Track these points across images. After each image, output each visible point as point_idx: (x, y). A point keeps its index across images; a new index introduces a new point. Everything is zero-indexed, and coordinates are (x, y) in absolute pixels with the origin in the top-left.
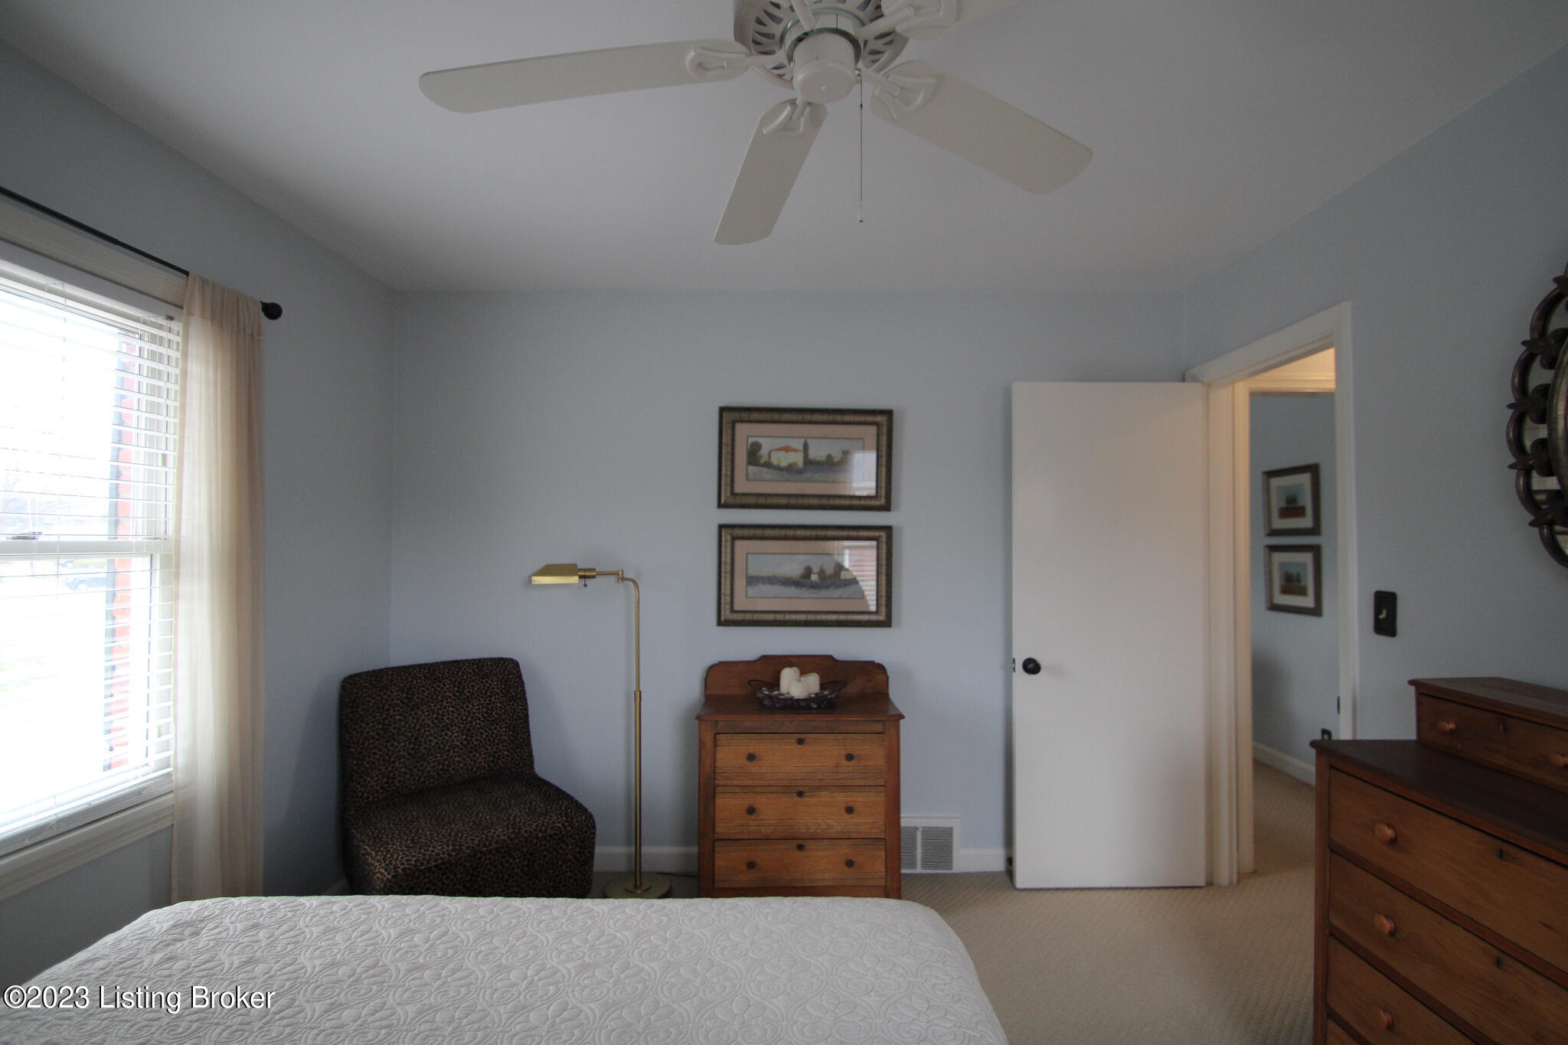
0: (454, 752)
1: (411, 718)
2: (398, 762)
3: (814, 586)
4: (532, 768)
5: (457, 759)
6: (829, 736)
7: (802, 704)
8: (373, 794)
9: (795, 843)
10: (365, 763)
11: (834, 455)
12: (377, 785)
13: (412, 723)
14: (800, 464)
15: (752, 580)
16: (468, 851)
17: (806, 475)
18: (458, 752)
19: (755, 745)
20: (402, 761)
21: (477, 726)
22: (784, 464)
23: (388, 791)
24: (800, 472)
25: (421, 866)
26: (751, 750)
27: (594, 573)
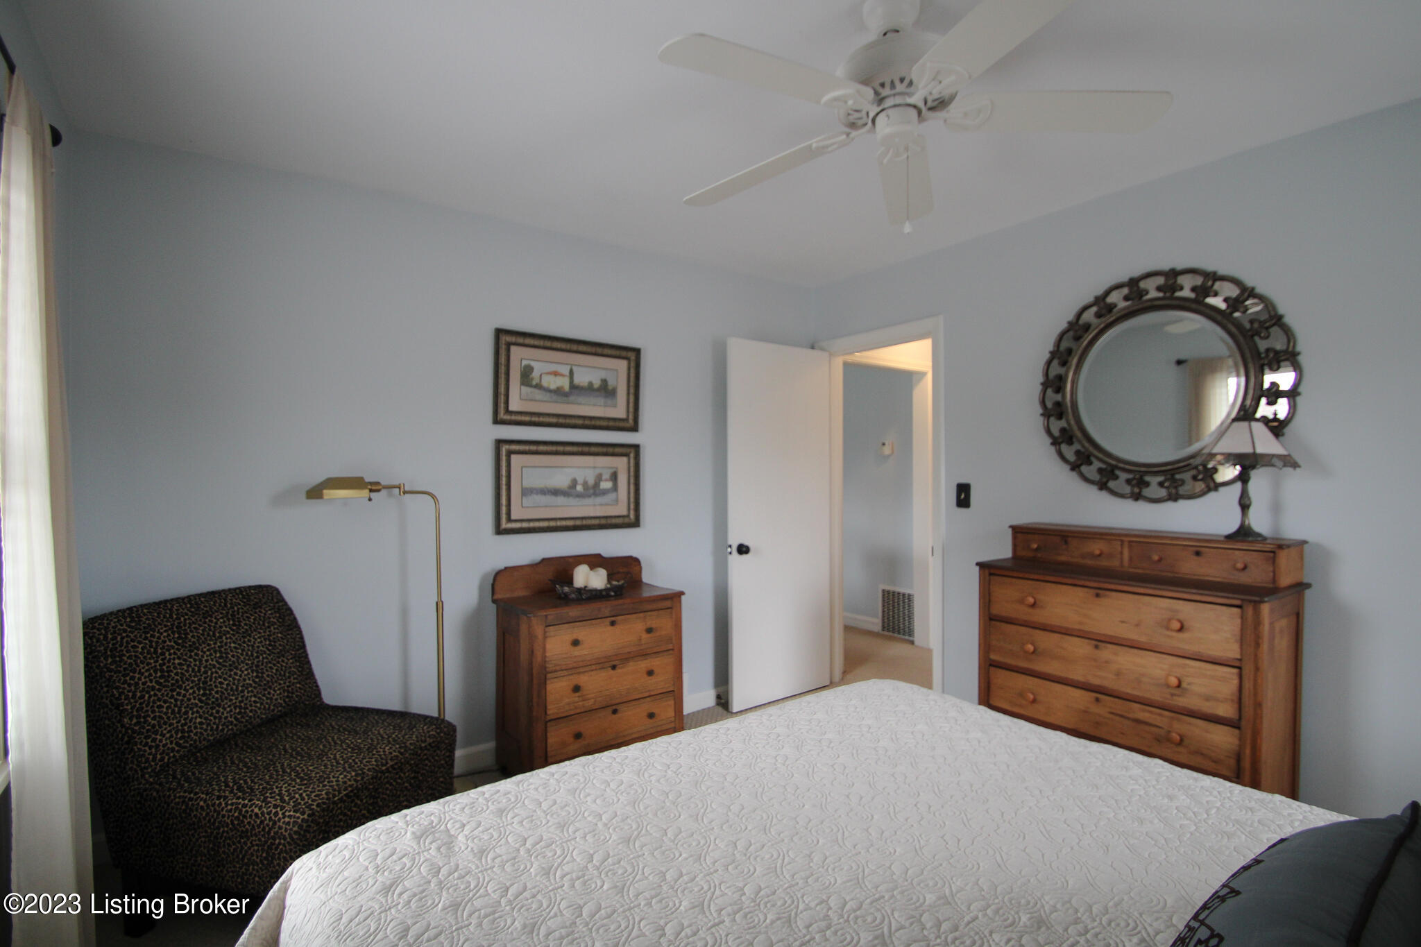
0: (248, 693)
1: (192, 660)
2: (190, 712)
3: (579, 496)
4: (321, 699)
5: (253, 699)
6: (634, 616)
7: (604, 593)
8: (168, 754)
9: (610, 710)
10: (149, 719)
11: (594, 382)
12: (171, 743)
13: (195, 665)
14: (567, 388)
15: (526, 492)
16: (370, 773)
17: (572, 398)
18: (252, 691)
19: (580, 632)
20: (195, 710)
21: (265, 660)
22: (553, 387)
23: (185, 747)
24: (566, 395)
25: (334, 797)
26: (575, 636)
27: (380, 487)
